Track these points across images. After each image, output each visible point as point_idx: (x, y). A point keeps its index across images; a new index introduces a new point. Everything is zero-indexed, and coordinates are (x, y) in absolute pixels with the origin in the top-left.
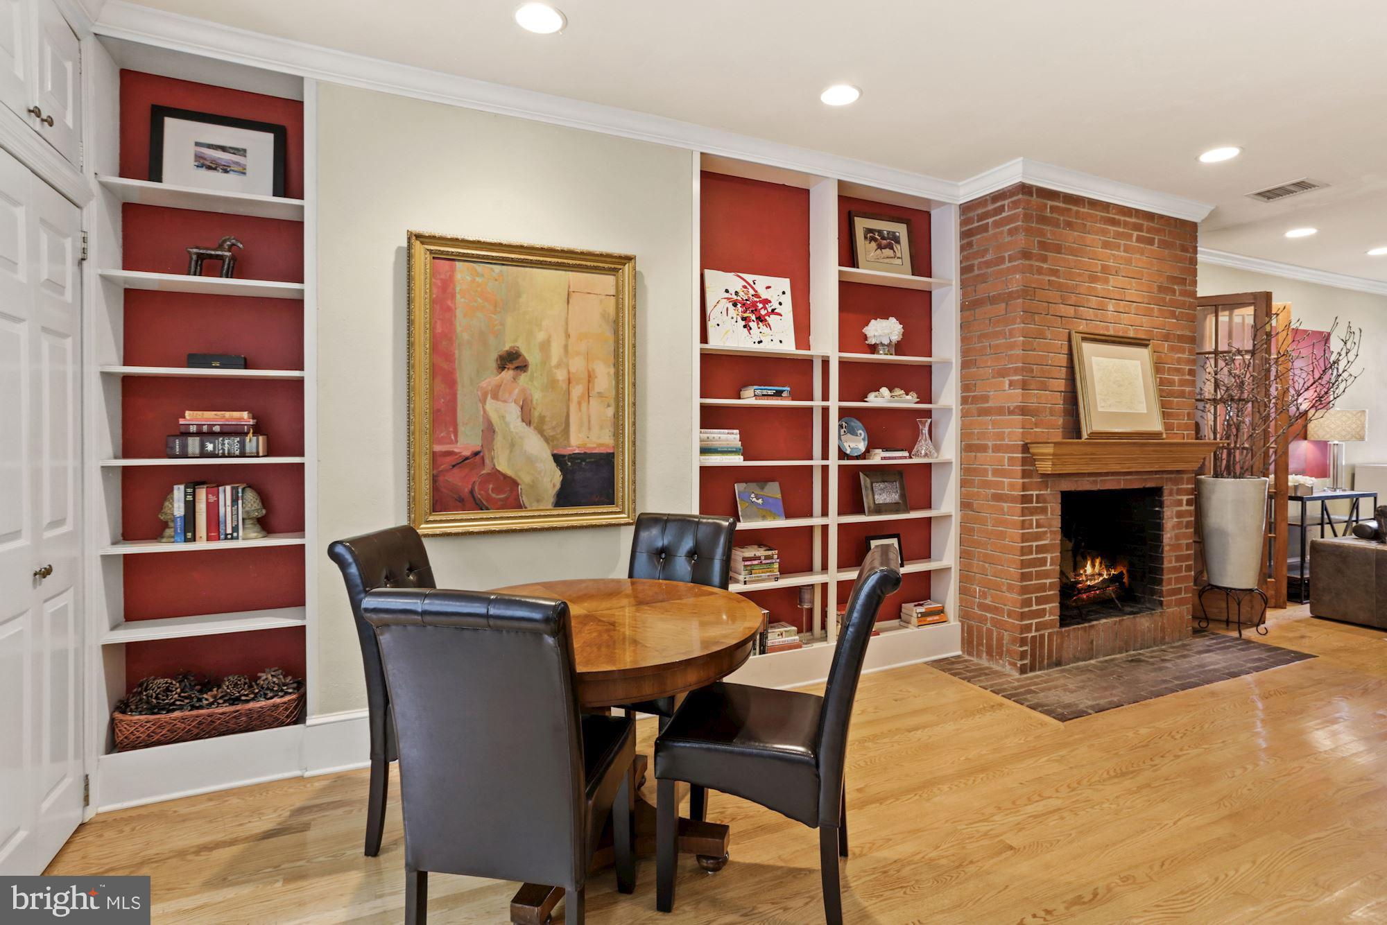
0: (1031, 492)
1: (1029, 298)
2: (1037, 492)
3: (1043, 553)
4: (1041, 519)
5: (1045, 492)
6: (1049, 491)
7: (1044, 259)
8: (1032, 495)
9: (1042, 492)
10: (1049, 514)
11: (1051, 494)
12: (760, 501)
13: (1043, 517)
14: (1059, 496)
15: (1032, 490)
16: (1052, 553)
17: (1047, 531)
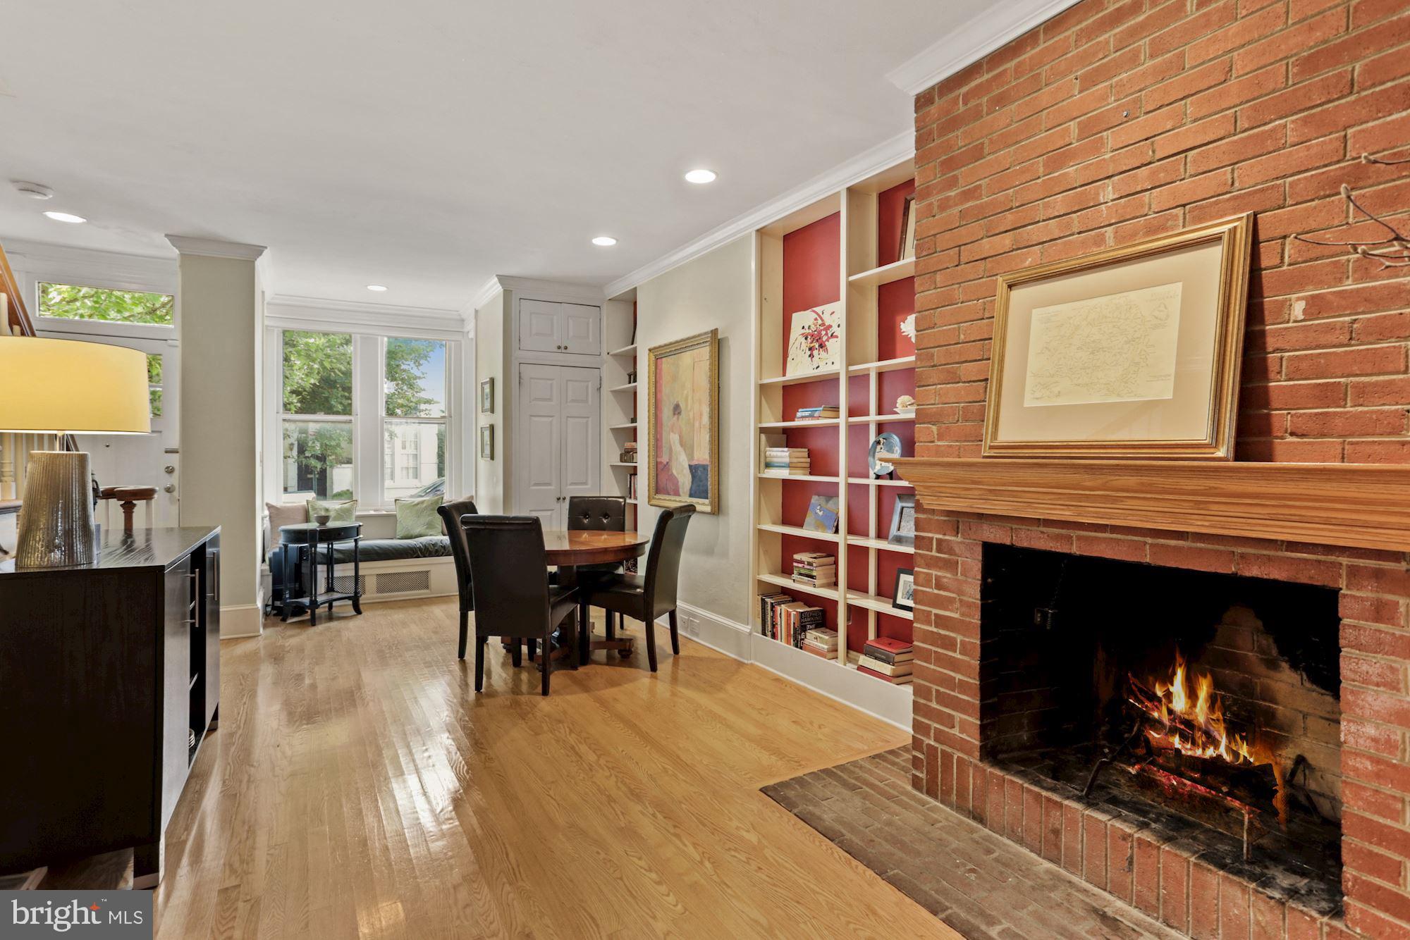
0: (930, 535)
1: (925, 253)
2: (940, 536)
3: (948, 630)
4: (945, 577)
5: (953, 538)
6: (959, 539)
7: (953, 183)
8: (931, 539)
9: (947, 537)
10: (959, 574)
11: (961, 543)
12: (821, 513)
13: (949, 575)
14: (979, 550)
15: (930, 532)
16: (964, 636)
17: (955, 598)
